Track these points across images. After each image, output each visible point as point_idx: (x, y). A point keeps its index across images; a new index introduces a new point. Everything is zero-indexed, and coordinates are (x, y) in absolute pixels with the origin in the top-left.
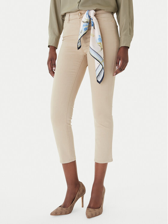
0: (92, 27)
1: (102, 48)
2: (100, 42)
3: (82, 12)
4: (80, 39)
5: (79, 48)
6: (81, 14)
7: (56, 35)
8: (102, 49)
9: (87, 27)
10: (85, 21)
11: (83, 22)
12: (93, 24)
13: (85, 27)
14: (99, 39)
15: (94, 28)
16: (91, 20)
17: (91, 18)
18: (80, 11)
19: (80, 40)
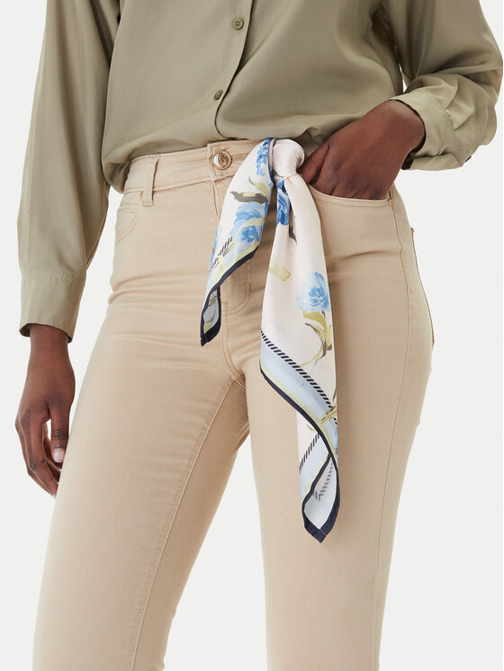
0: (281, 230)
1: (331, 341)
2: (319, 309)
3: (233, 148)
4: (217, 288)
5: (207, 337)
6: (223, 158)
7: (68, 267)
8: (325, 348)
9: (258, 223)
10: (251, 191)
11: (238, 197)
12: (286, 212)
13: (246, 224)
14: (313, 293)
15: (291, 234)
16: (280, 191)
17: (279, 180)
18: (223, 145)
19: (215, 293)
